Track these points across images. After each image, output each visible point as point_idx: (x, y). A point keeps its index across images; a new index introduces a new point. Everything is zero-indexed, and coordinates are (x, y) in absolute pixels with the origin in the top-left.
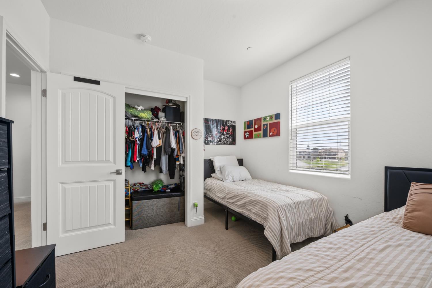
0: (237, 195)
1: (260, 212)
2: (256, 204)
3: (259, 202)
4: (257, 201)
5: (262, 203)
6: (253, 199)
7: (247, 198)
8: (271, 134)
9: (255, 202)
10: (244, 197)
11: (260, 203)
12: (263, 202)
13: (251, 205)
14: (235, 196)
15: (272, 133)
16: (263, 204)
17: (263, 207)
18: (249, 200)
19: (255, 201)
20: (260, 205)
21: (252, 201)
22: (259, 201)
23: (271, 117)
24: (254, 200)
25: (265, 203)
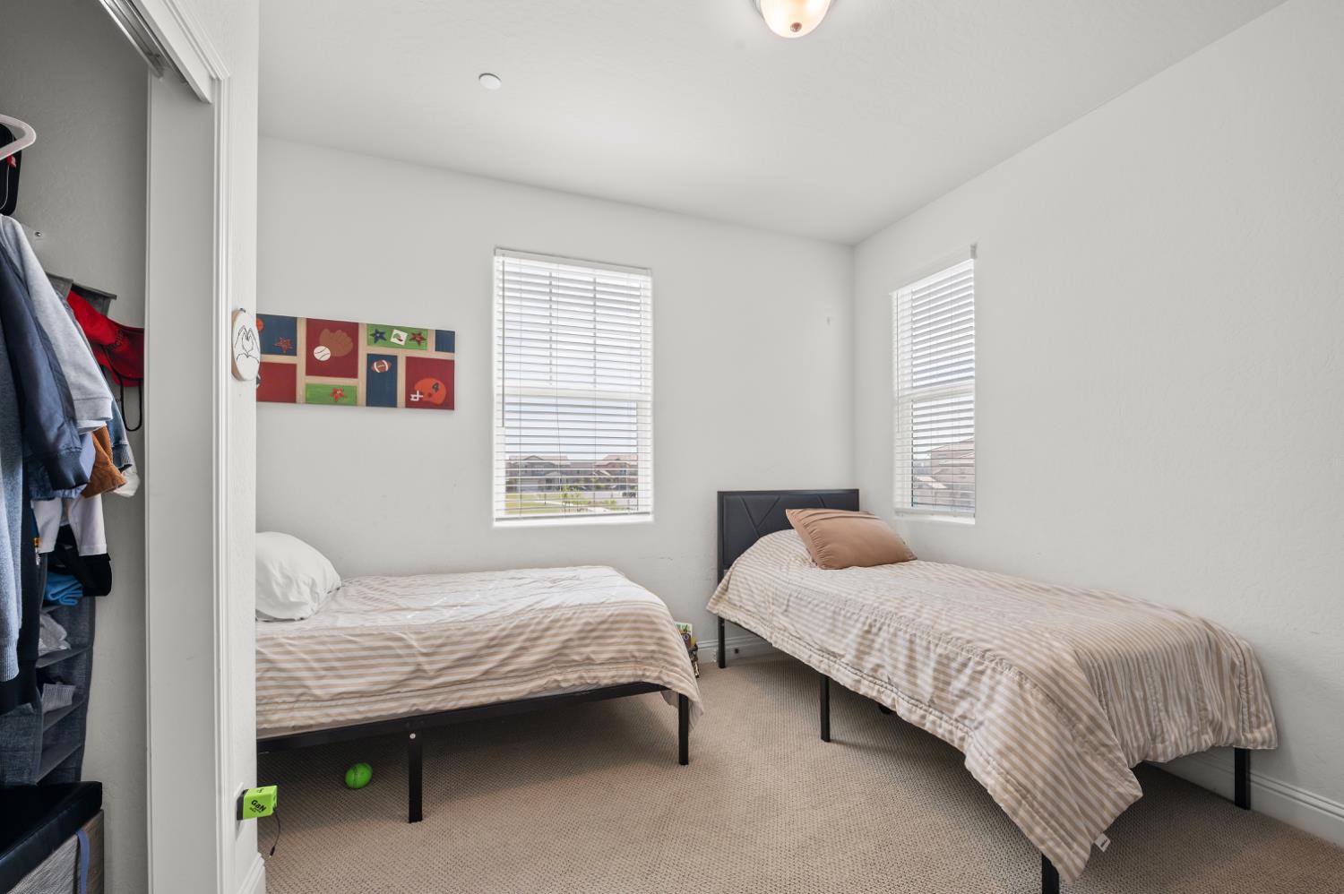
0: (504, 633)
1: (631, 647)
2: (608, 630)
3: (618, 619)
4: (611, 619)
5: (633, 618)
6: (591, 620)
7: (562, 627)
8: (416, 397)
9: (605, 626)
10: (547, 629)
11: (627, 622)
12: (632, 614)
13: (587, 641)
14: (494, 645)
15: (421, 393)
16: (635, 621)
17: (638, 629)
18: (577, 628)
19: (603, 622)
20: (627, 625)
21: (590, 627)
22: (618, 615)
23: (417, 337)
24: (599, 620)
25: (639, 615)
